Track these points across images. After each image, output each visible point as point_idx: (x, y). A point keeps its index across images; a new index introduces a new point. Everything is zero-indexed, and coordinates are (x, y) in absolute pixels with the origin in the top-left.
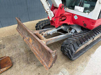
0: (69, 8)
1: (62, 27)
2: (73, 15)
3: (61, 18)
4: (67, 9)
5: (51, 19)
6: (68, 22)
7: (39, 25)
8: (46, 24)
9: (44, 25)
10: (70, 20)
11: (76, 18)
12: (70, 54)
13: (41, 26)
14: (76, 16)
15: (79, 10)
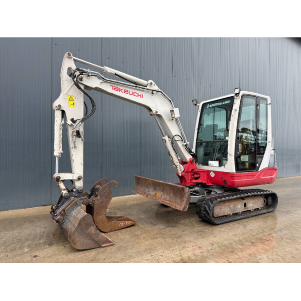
1: (197, 188)
2: (209, 172)
3: (193, 175)
4: (201, 165)
5: (180, 175)
6: (204, 180)
10: (206, 178)
11: (212, 175)
12: (208, 210)
14: (212, 173)
15: (213, 165)
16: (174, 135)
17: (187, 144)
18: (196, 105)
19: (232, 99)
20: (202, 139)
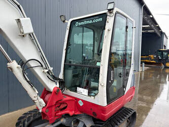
0: (70, 91)
2: (77, 100)
3: (58, 107)
5: (41, 111)
6: (71, 111)
7: (22, 120)
8: (35, 116)
9: (32, 119)
11: (81, 104)
13: (26, 123)
14: (80, 101)
15: (82, 93)
16: (27, 60)
17: (49, 70)
18: (64, 21)
19: (104, 16)
20: (71, 60)
